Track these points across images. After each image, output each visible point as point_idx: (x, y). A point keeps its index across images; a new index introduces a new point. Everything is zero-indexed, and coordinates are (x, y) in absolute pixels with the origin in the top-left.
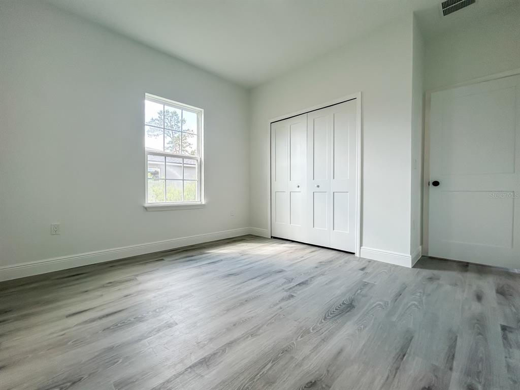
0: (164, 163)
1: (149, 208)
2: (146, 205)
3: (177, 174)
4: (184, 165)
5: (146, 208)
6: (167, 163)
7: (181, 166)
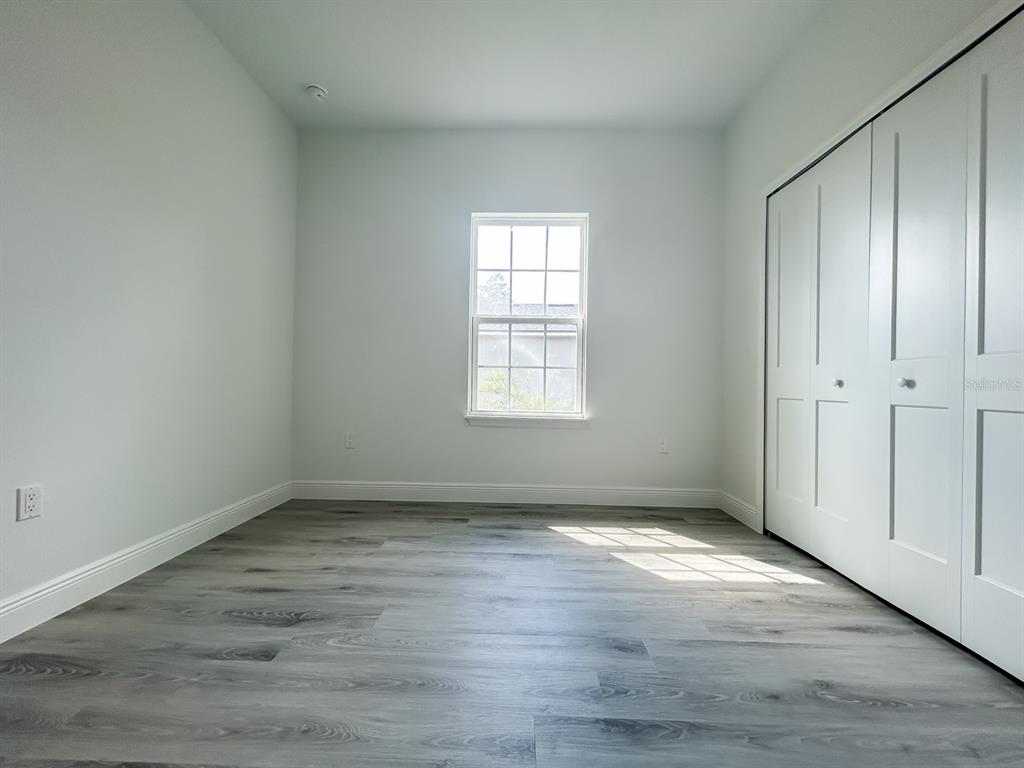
0: (508, 334)
1: (475, 419)
2: (469, 414)
3: (533, 356)
4: (548, 334)
5: (467, 419)
6: (513, 334)
7: (542, 338)
